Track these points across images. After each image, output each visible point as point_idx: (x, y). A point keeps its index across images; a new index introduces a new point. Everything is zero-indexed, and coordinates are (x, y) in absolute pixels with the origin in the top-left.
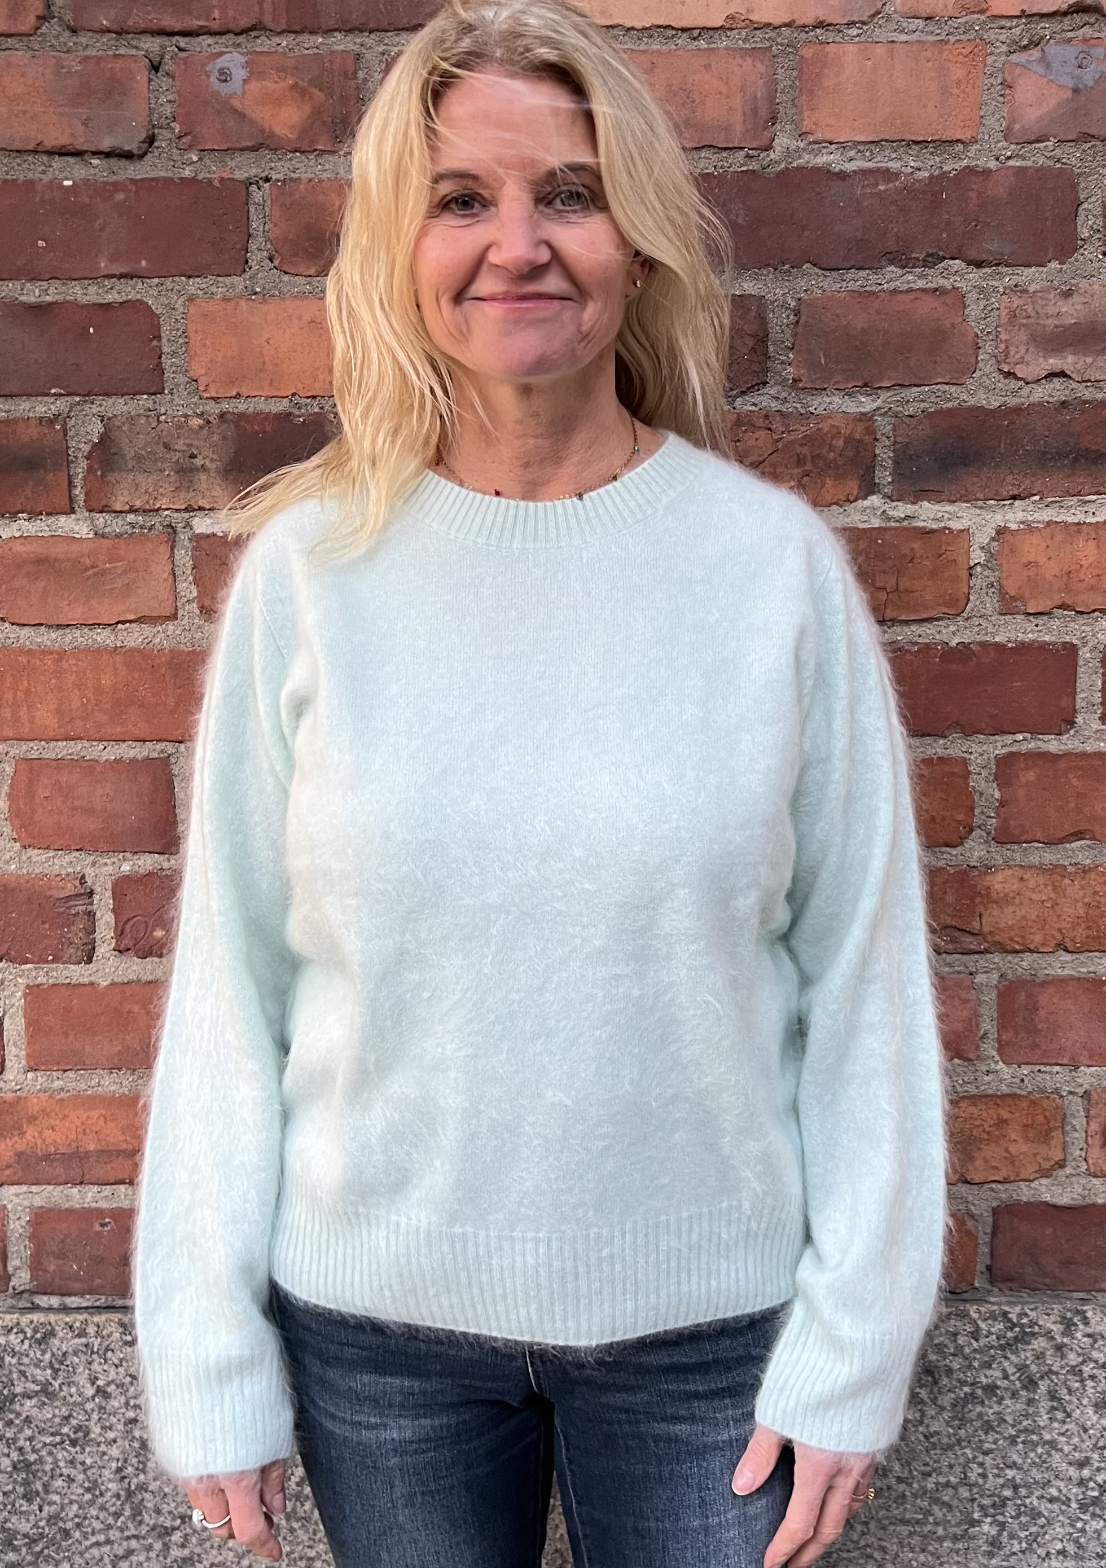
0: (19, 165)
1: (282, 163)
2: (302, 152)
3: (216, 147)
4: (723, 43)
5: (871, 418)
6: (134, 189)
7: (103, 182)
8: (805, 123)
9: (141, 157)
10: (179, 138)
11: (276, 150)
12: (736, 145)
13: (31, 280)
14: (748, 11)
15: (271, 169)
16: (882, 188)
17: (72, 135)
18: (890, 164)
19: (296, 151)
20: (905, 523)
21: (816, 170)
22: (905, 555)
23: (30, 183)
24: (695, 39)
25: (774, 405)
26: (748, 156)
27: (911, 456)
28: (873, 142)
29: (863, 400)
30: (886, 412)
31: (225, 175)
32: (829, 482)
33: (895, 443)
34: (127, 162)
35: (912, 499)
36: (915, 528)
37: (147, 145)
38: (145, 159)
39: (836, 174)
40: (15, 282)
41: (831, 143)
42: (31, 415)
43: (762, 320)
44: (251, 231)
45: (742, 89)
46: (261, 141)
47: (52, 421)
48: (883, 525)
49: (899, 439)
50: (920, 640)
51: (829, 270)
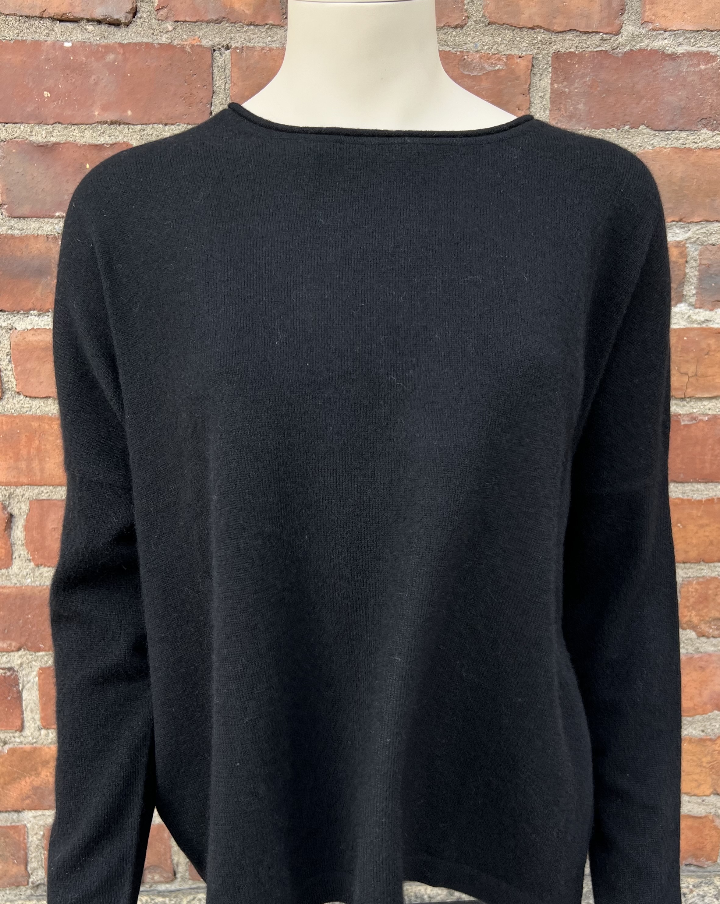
0: (27, 28)
1: (240, 34)
2: (257, 25)
3: (187, 19)
5: (684, 245)
6: (121, 51)
7: (97, 44)
8: (647, 14)
9: (127, 25)
10: (157, 10)
11: (235, 23)
12: (594, 30)
13: (39, 124)
15: (231, 39)
16: (702, 67)
17: (71, 4)
18: (710, 49)
19: (251, 24)
20: (704, 325)
21: (654, 52)
22: (703, 350)
23: (37, 44)
26: (602, 39)
27: (712, 274)
28: (698, 31)
29: (678, 231)
30: (695, 242)
31: (194, 42)
33: (700, 264)
34: (115, 29)
35: (710, 307)
36: (711, 329)
37: (132, 15)
38: (130, 27)
39: (669, 55)
40: (26, 125)
41: (665, 31)
42: (39, 233)
44: (215, 88)
46: (223, 15)
47: (56, 238)
48: (689, 326)
49: (704, 262)
50: (710, 412)
51: (659, 131)
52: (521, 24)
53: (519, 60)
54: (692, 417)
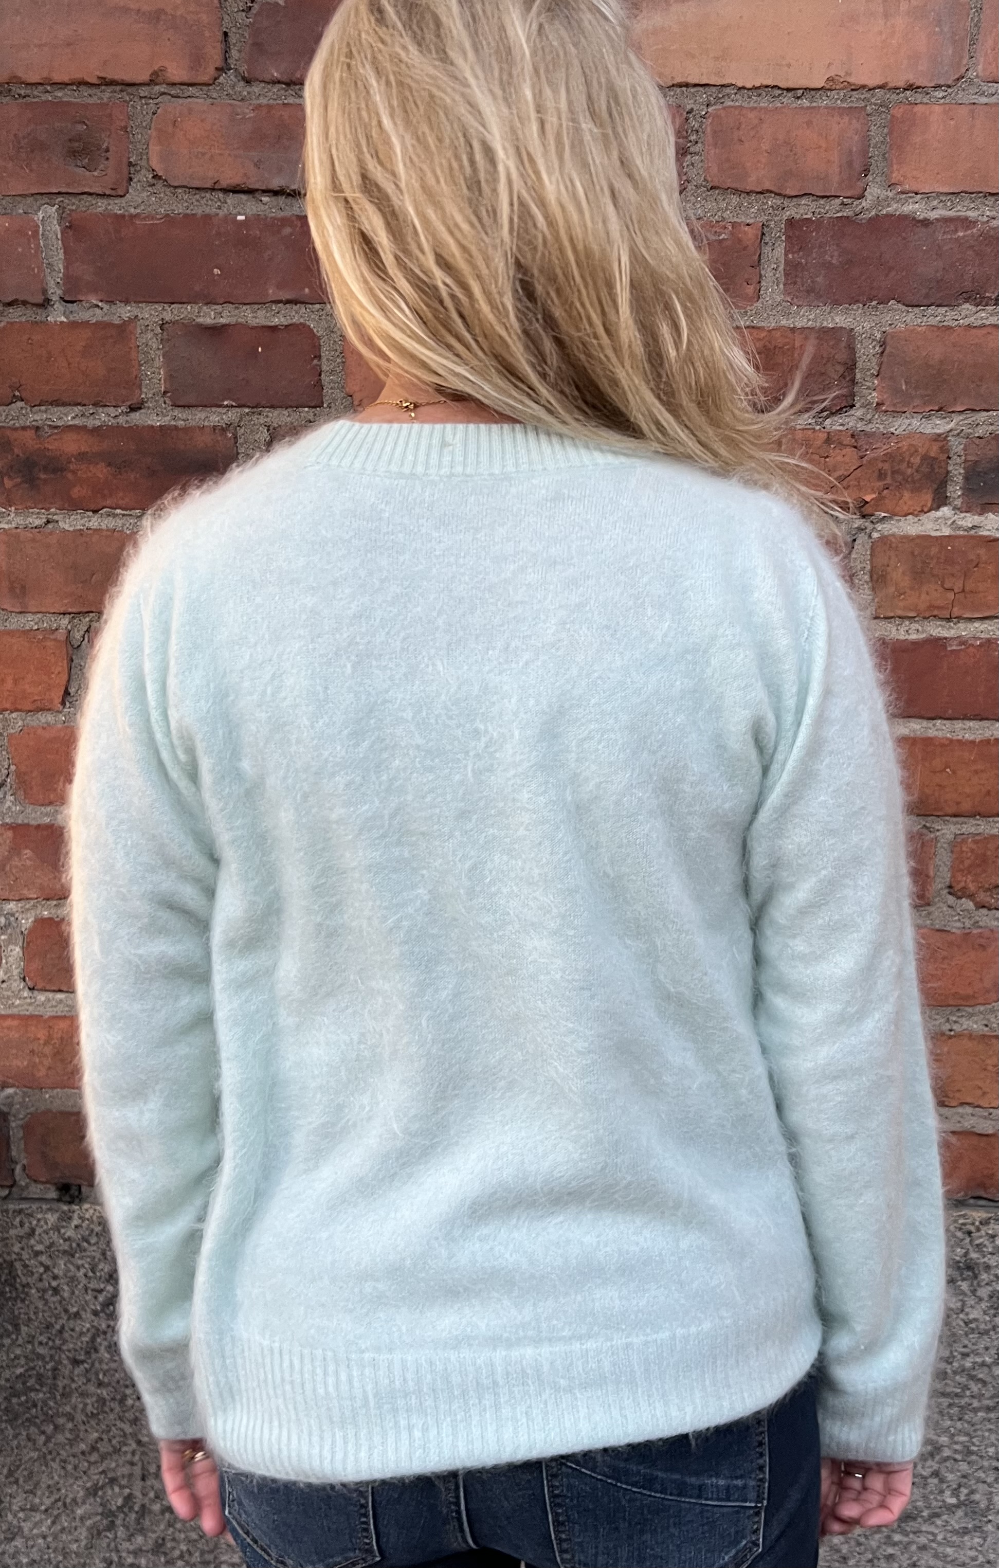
0: (198, 201)
4: (823, 102)
5: (945, 439)
6: (299, 224)
7: (272, 217)
8: (895, 175)
12: (834, 195)
13: (207, 304)
14: (848, 74)
16: (961, 234)
17: (245, 175)
18: (969, 213)
20: (972, 532)
21: (903, 218)
22: (973, 560)
23: (207, 218)
24: (798, 98)
25: (860, 426)
26: (843, 204)
27: (980, 472)
28: (956, 193)
29: (939, 422)
30: (959, 434)
32: (907, 495)
33: (966, 461)
34: (294, 200)
35: (979, 511)
36: (981, 537)
39: (922, 221)
40: (194, 305)
41: (918, 194)
42: (206, 423)
43: (851, 349)
45: (839, 145)
47: (224, 430)
48: (954, 533)
49: (969, 458)
50: (983, 636)
51: (912, 306)
52: (748, 188)
53: (746, 228)
54: (962, 642)
